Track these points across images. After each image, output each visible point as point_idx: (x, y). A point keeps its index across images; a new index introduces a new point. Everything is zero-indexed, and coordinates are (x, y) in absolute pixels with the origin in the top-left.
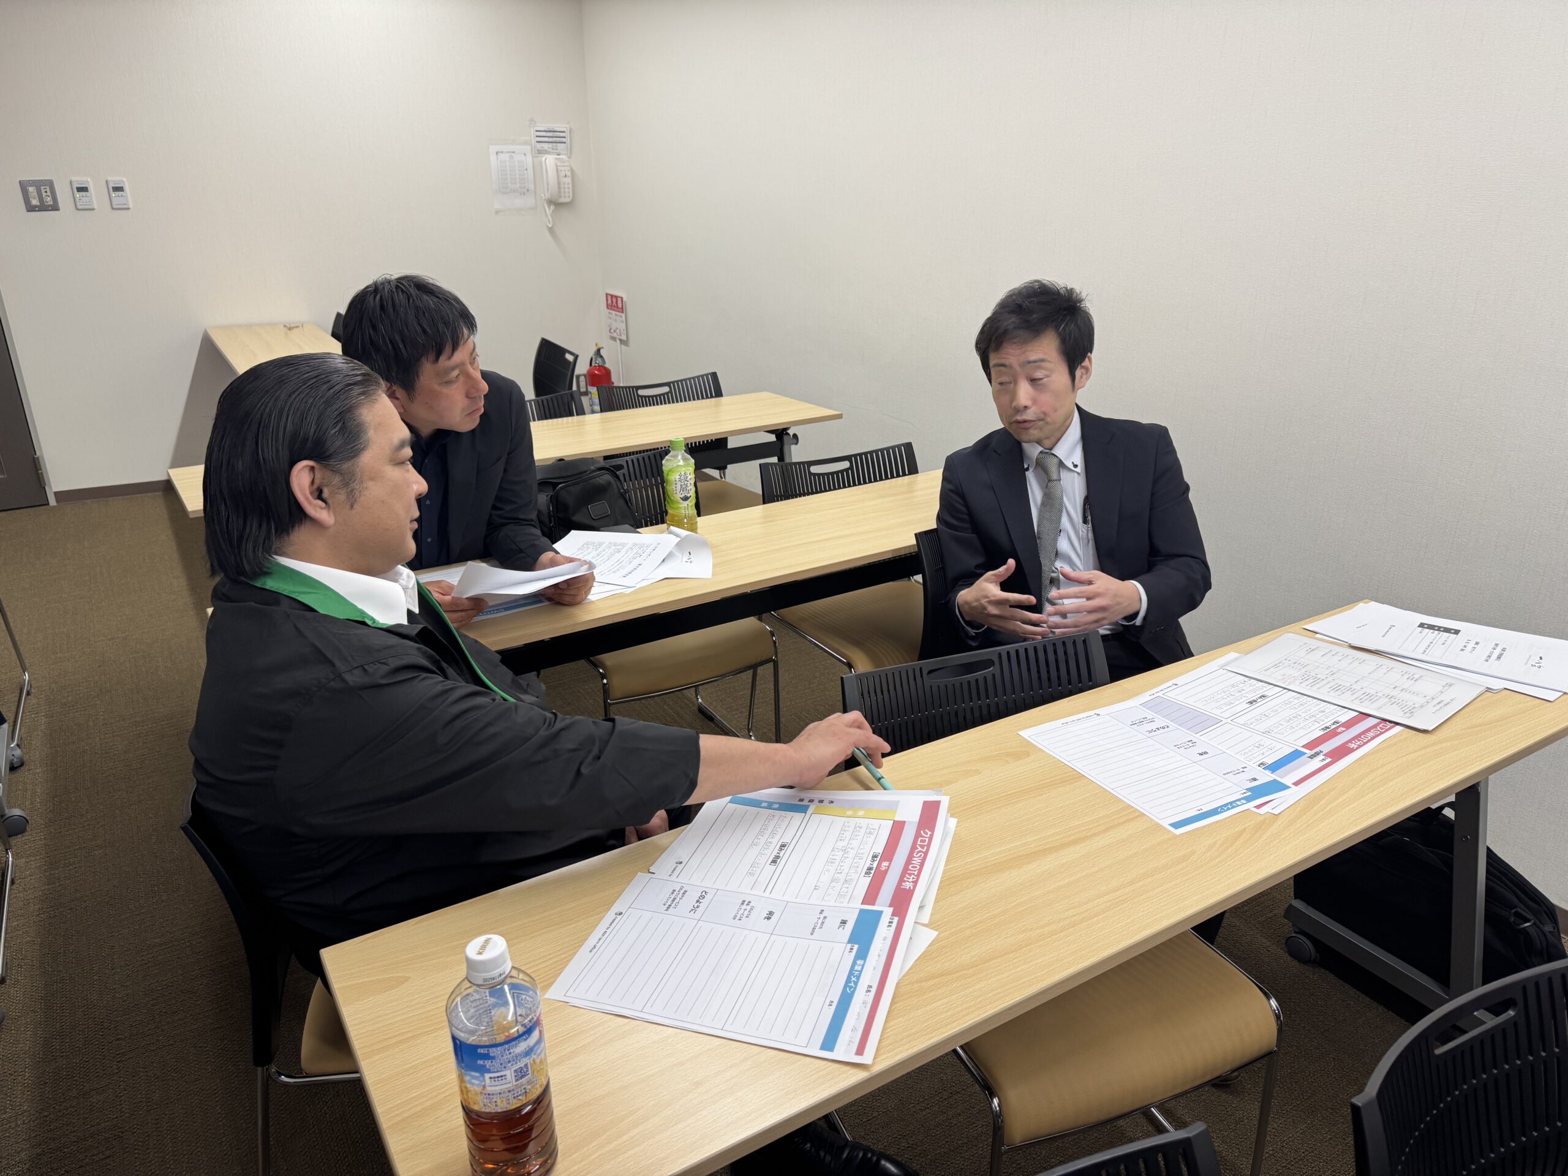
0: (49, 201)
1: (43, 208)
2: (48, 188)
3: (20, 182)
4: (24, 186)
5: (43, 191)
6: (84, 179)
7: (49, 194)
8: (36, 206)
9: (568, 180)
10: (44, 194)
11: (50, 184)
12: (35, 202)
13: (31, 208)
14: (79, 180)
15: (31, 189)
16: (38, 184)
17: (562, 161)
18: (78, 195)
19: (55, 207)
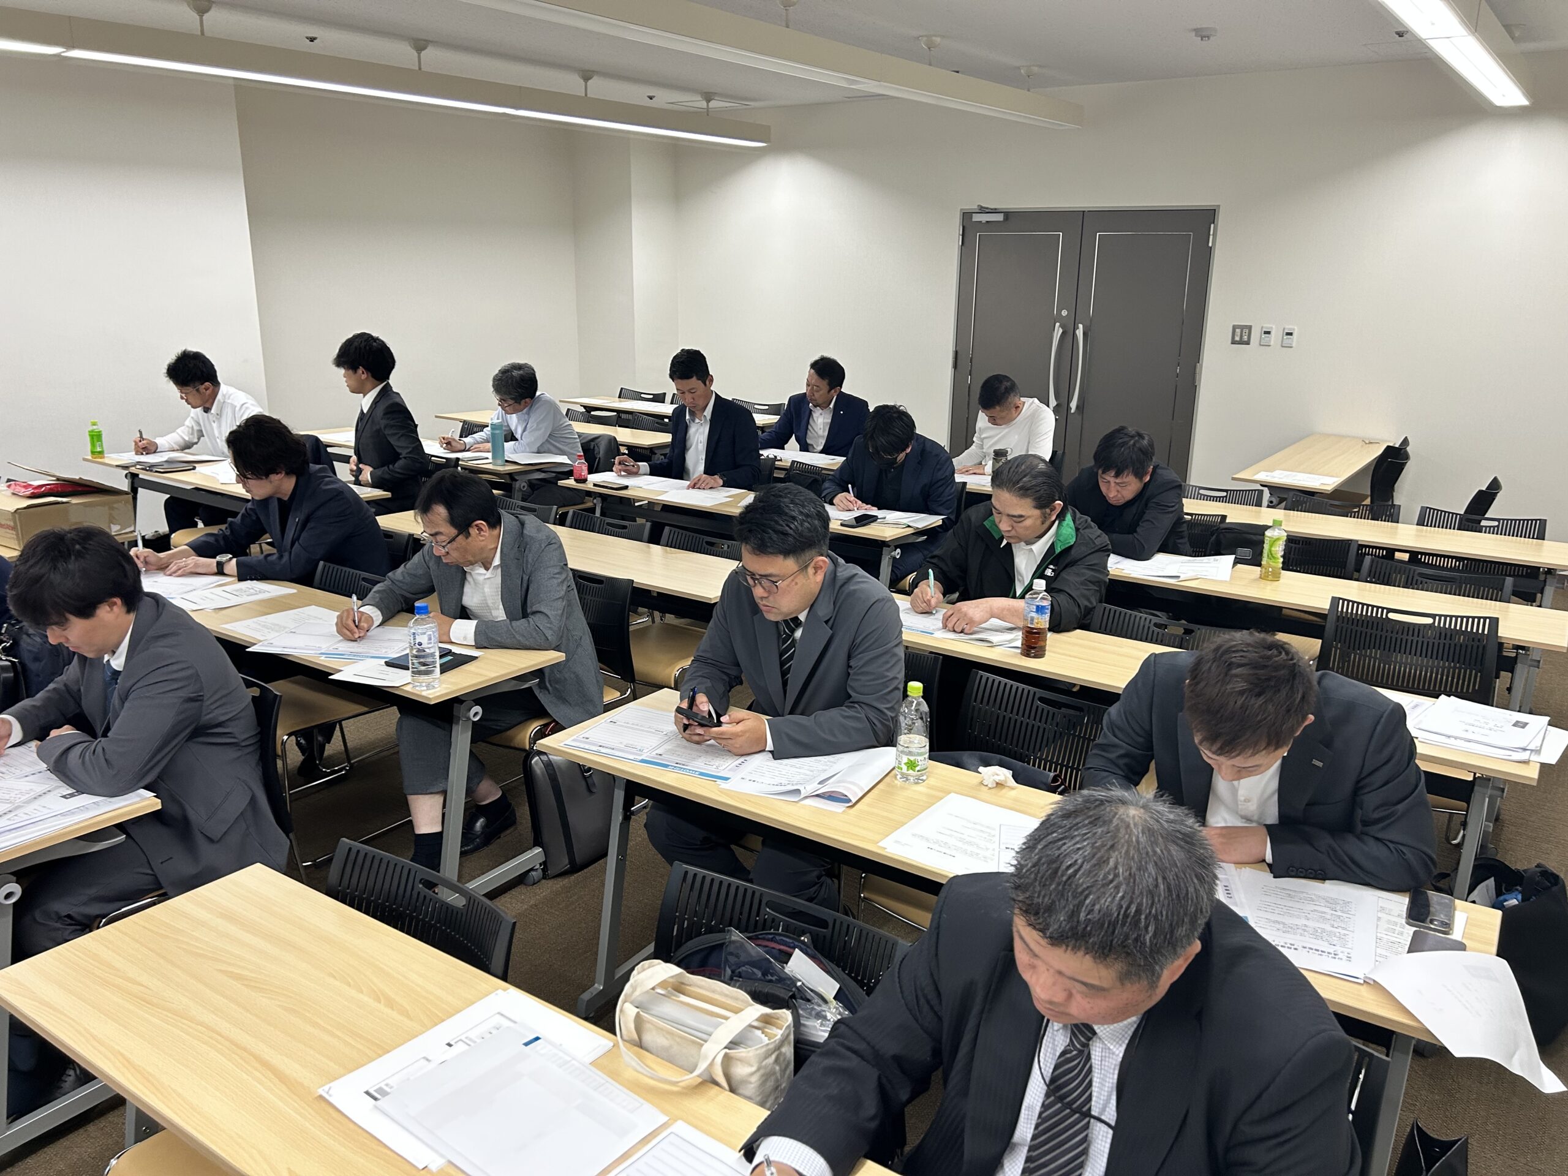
0: (1245, 338)
1: (1241, 342)
2: (1248, 330)
3: (1233, 326)
4: (1235, 328)
5: (1244, 332)
6: (1270, 326)
7: (1247, 334)
8: (1237, 341)
12: (1238, 338)
13: (1234, 342)
14: (1267, 326)
15: (1238, 331)
16: (1242, 327)
18: (1263, 336)
19: (1248, 343)
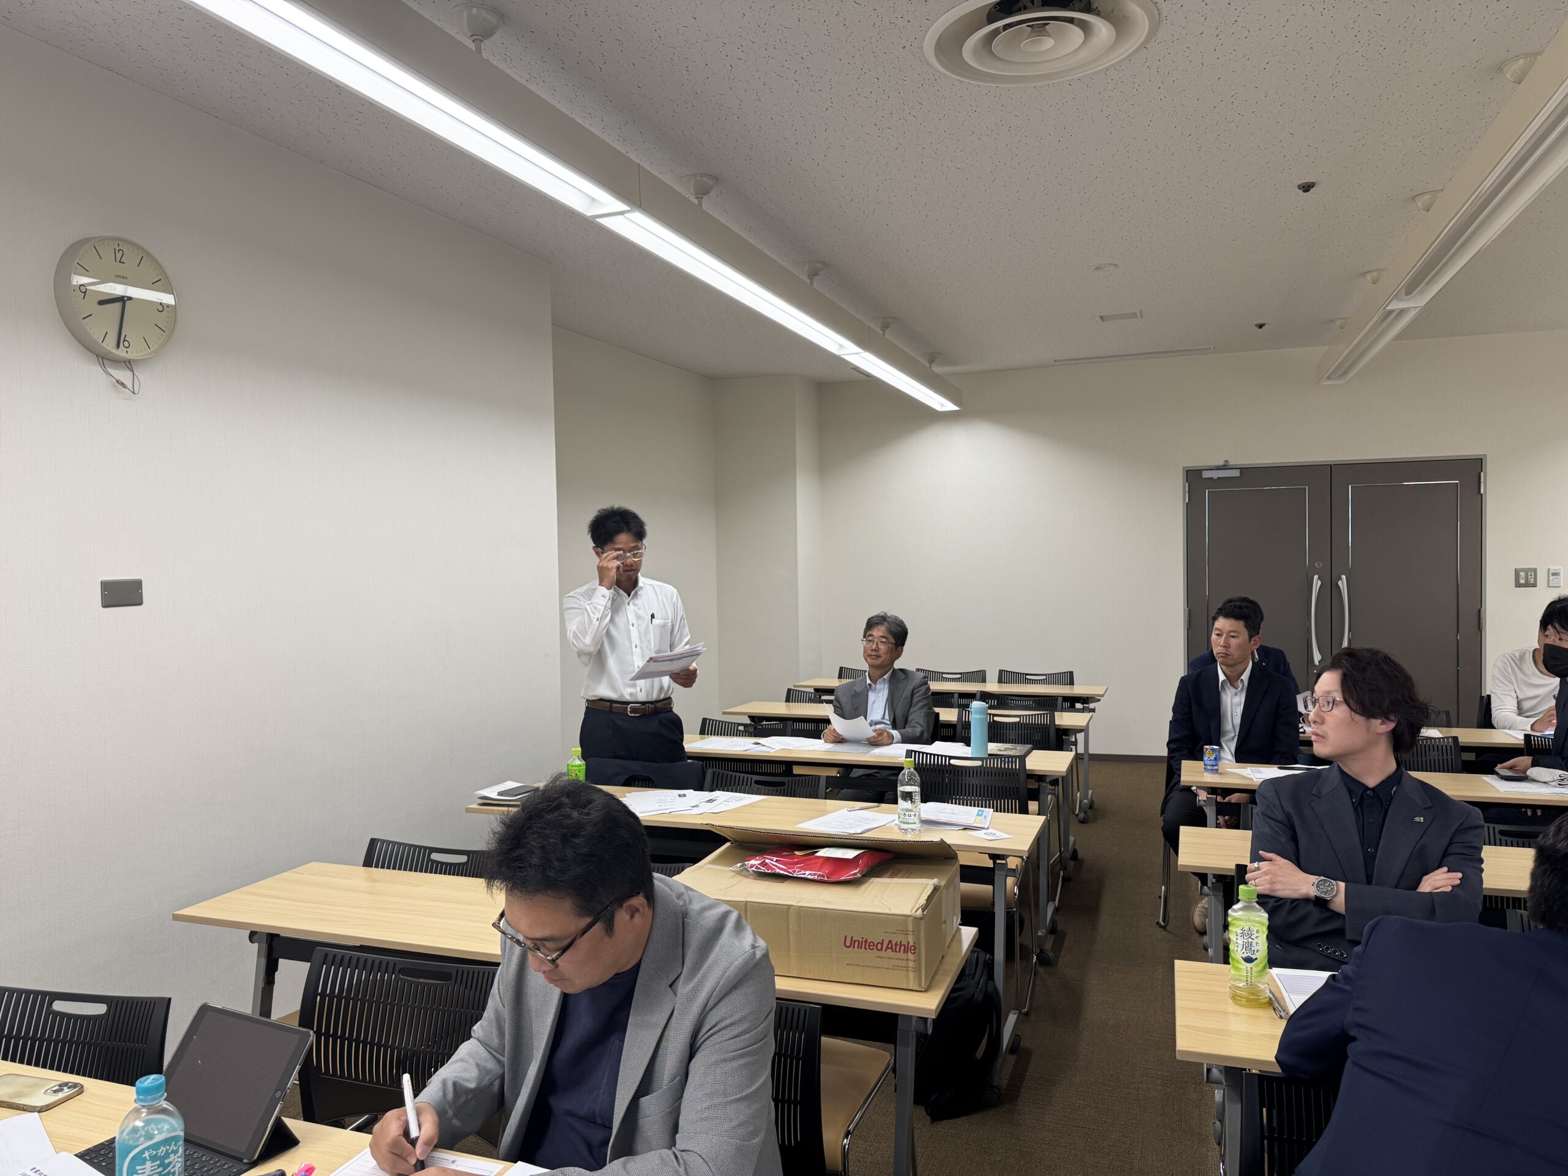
0: (1532, 581)
1: (1527, 585)
2: (1533, 573)
3: (1516, 569)
4: (1517, 572)
5: (1529, 574)
6: (1557, 568)
7: (1533, 576)
8: (1522, 584)
10: (1529, 577)
11: (1535, 570)
12: (1522, 581)
13: (1518, 585)
14: (1554, 568)
15: (1522, 574)
16: (1526, 571)
18: (1551, 578)
19: (1534, 585)
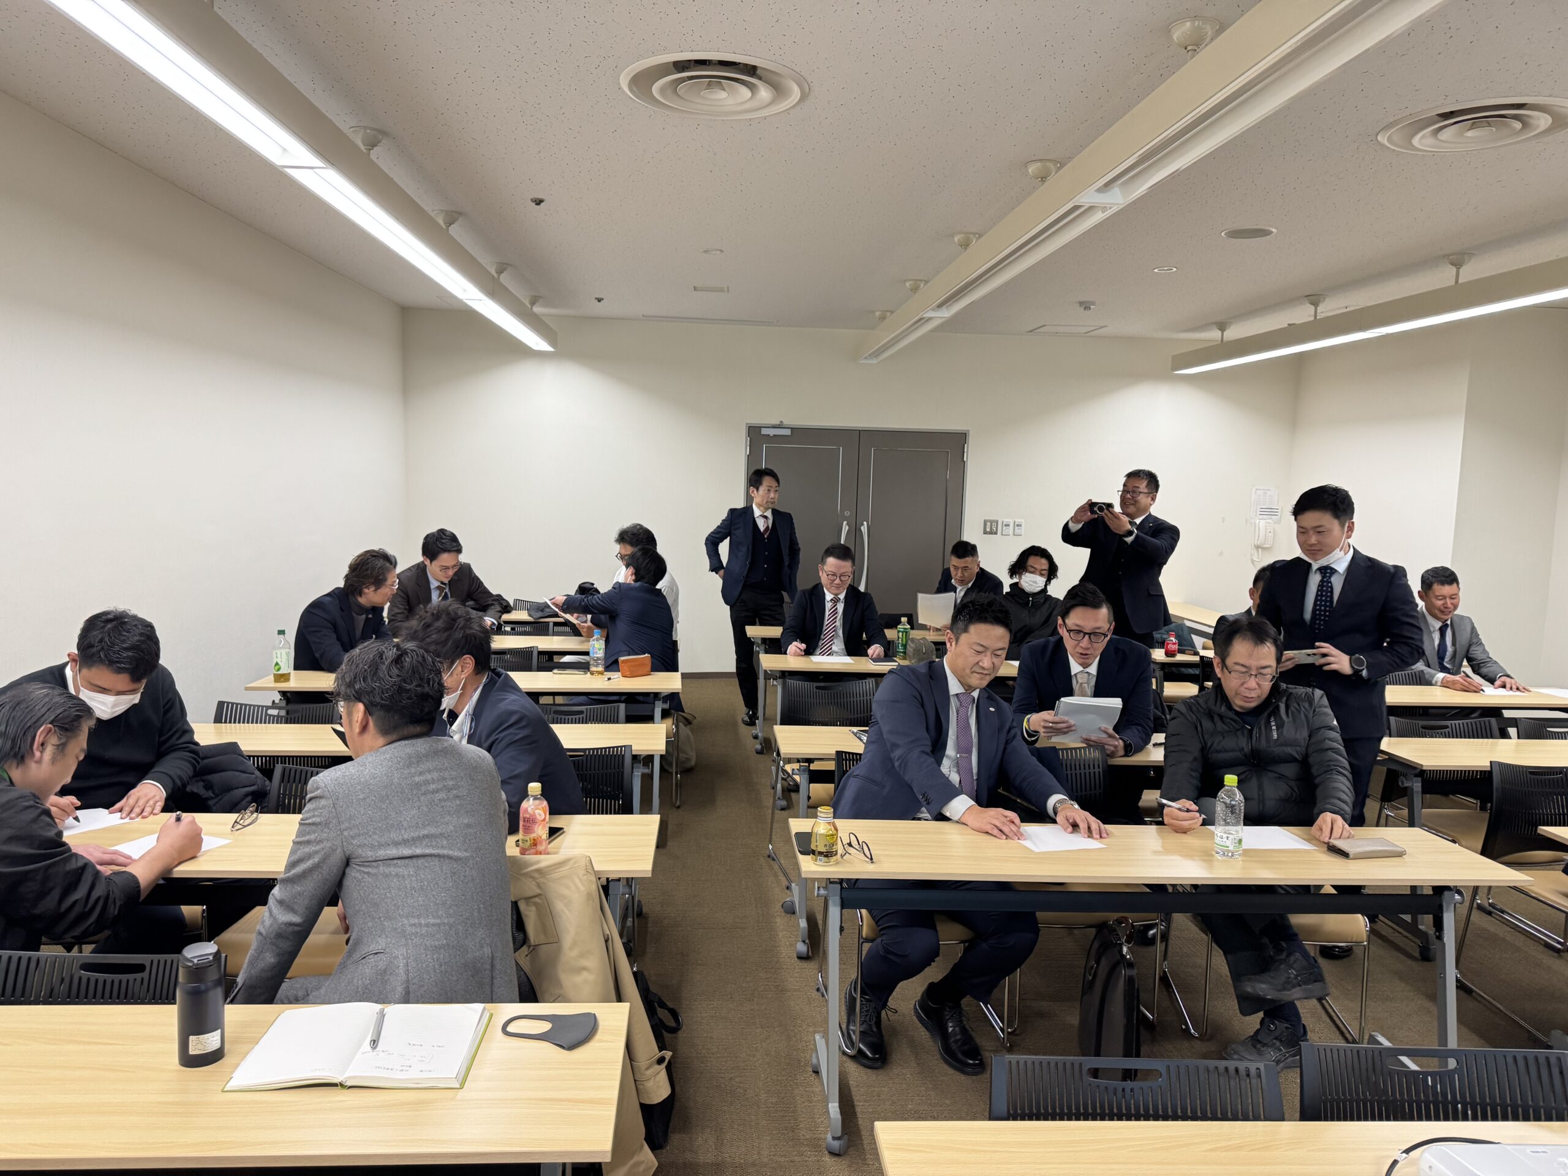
9: (1272, 534)
17: (1269, 523)
